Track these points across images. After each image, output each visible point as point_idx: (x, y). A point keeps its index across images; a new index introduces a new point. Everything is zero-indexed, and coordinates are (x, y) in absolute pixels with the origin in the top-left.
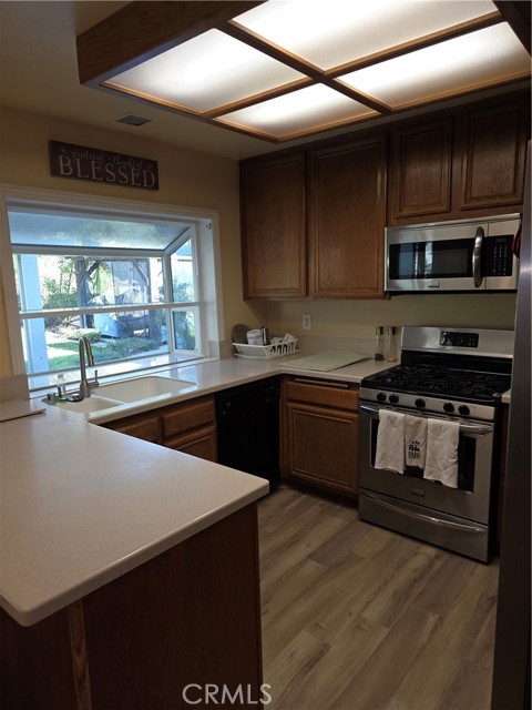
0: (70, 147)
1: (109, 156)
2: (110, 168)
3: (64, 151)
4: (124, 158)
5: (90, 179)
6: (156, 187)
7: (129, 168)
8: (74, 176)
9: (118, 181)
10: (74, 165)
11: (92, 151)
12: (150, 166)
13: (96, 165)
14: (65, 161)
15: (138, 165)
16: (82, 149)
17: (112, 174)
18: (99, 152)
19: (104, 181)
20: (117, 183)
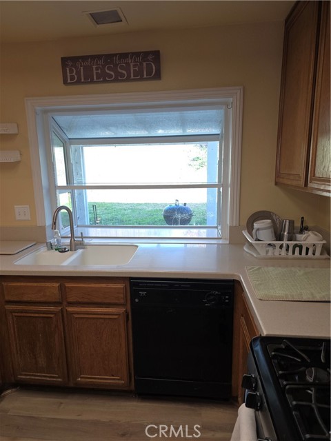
0: (75, 59)
1: (109, 58)
2: (109, 69)
3: (70, 63)
4: (124, 56)
5: (92, 82)
6: (158, 76)
7: (128, 64)
8: (79, 82)
9: (117, 79)
10: (78, 73)
11: (93, 57)
12: (150, 57)
13: (97, 69)
14: (71, 71)
15: (137, 59)
16: (84, 58)
17: (112, 73)
18: (99, 57)
19: (105, 81)
20: (116, 80)
